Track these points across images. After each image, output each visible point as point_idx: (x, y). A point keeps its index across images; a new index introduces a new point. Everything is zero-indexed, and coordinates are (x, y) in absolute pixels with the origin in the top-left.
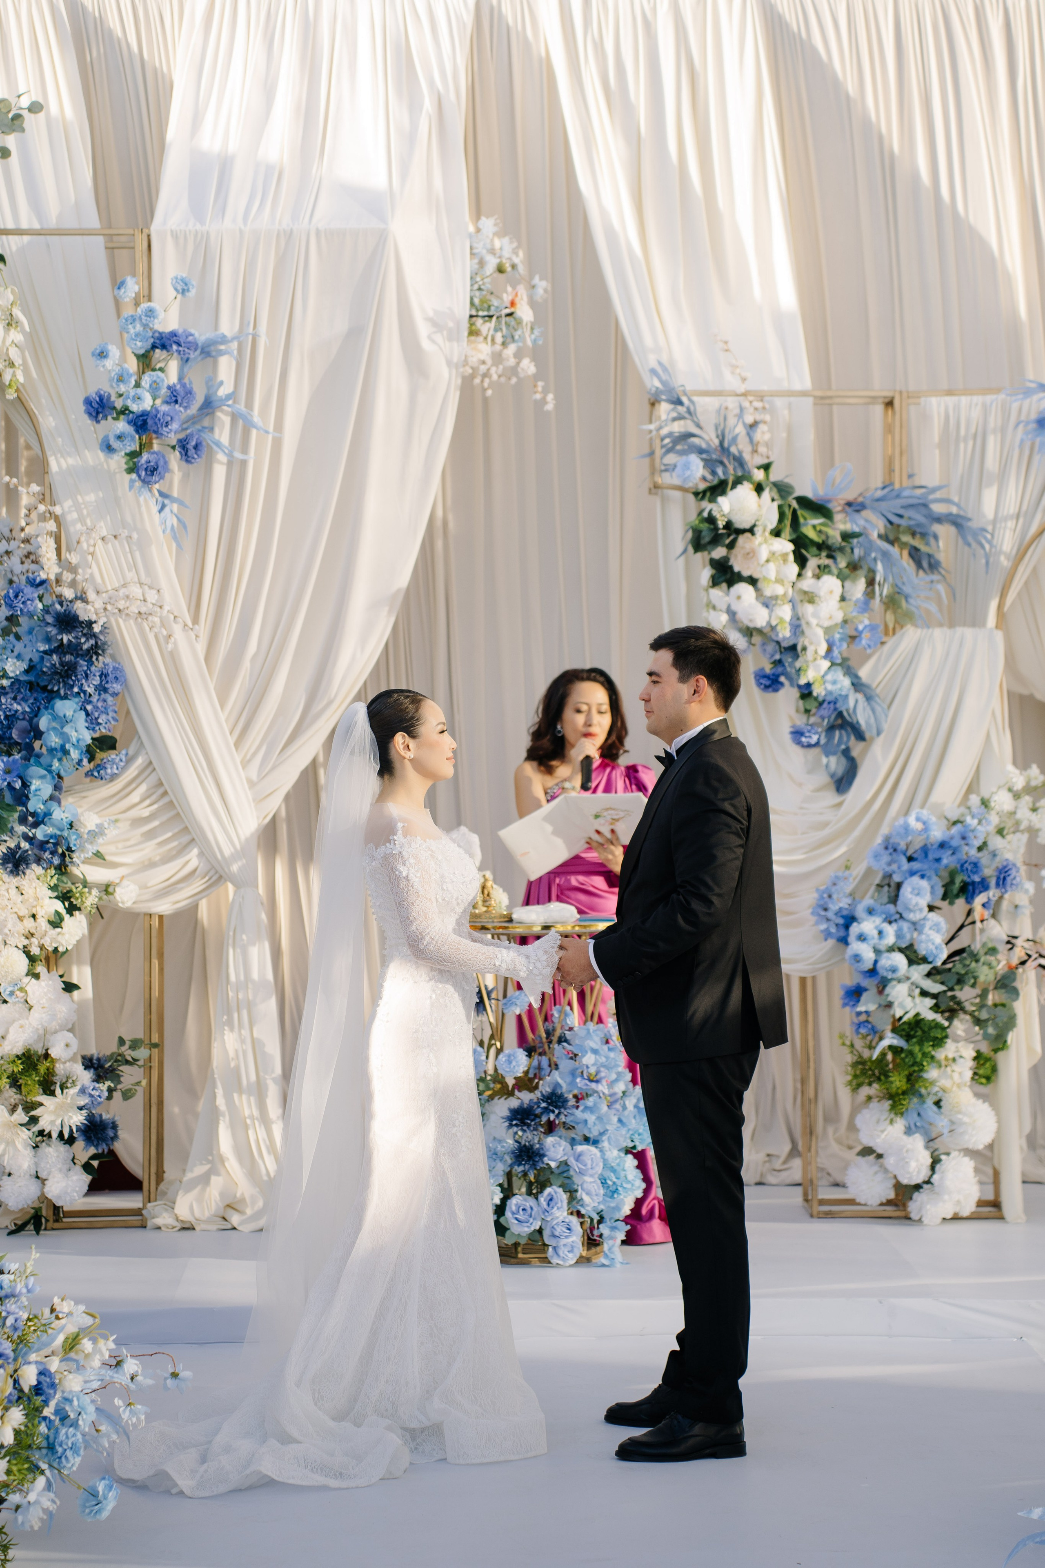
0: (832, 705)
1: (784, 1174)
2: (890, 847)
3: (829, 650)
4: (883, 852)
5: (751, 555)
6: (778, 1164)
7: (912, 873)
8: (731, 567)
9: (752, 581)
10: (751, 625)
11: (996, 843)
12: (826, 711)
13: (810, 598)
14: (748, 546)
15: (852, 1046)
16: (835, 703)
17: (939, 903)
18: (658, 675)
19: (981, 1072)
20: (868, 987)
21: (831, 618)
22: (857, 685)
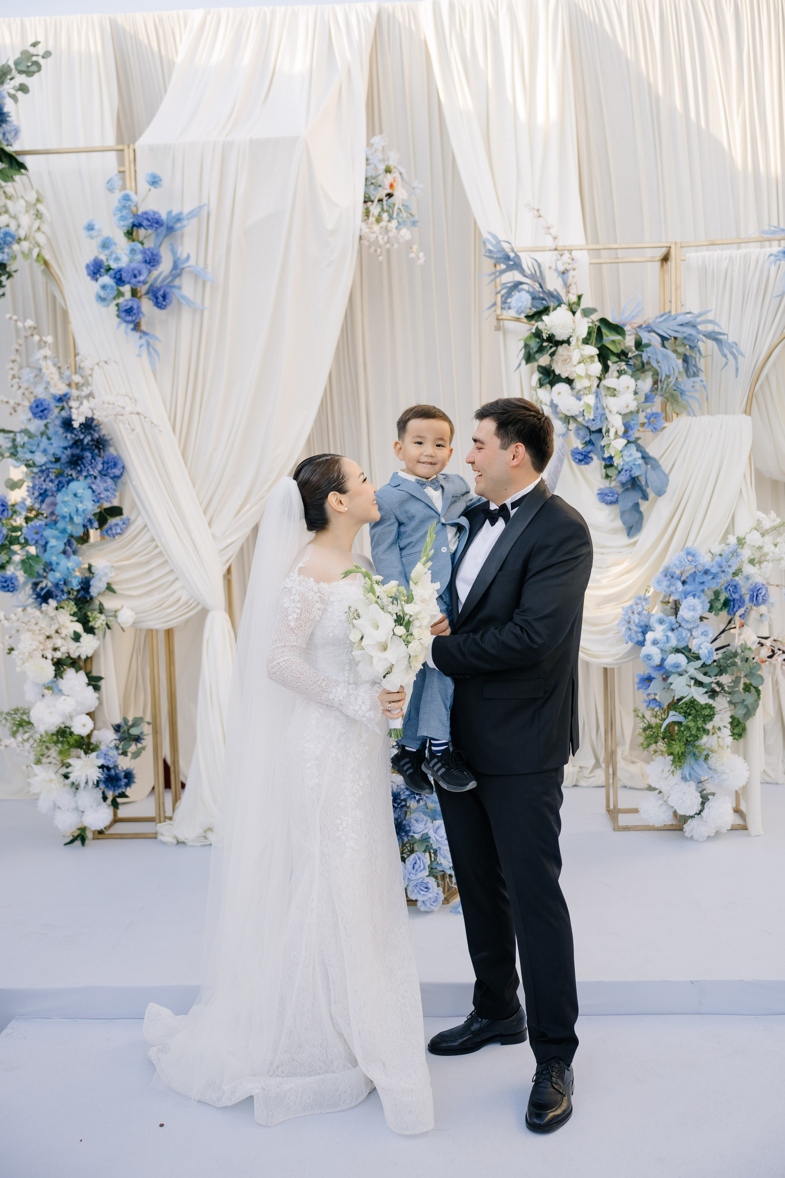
0: (628, 472)
1: (591, 780)
2: (668, 575)
3: (626, 432)
4: (663, 578)
5: (568, 360)
6: (586, 773)
7: (686, 594)
8: (553, 371)
9: (569, 381)
10: (568, 414)
11: (748, 569)
12: (624, 477)
13: (613, 392)
14: (565, 353)
15: (644, 717)
16: (631, 471)
17: (707, 615)
18: (482, 443)
19: (735, 731)
20: (655, 677)
21: (627, 406)
22: (645, 457)
